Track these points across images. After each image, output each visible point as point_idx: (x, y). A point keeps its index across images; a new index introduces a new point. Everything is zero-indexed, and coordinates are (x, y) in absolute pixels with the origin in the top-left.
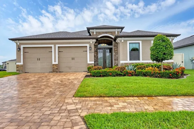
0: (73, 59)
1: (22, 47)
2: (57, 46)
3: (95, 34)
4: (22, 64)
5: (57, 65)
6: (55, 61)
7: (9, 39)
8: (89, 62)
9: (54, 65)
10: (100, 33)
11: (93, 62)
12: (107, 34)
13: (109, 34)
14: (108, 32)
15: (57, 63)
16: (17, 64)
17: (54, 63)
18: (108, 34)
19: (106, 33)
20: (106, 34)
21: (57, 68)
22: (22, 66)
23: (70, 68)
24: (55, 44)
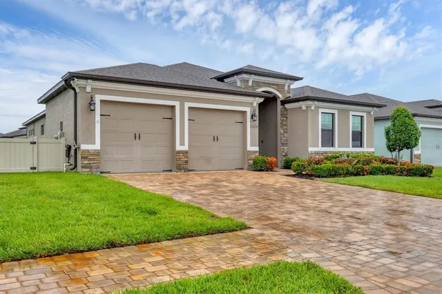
0: (216, 139)
1: (98, 98)
2: (187, 105)
3: (250, 84)
4: (99, 148)
5: (187, 152)
6: (182, 144)
8: (250, 148)
9: (179, 152)
10: (258, 84)
11: (257, 149)
12: (270, 87)
13: (274, 88)
14: (273, 84)
15: (186, 148)
17: (179, 148)
18: (272, 88)
21: (186, 162)
22: (97, 153)
23: (208, 160)
24: (182, 99)
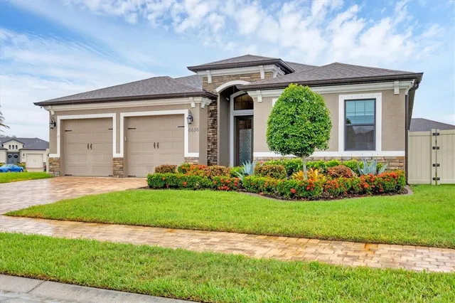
0: (157, 145)
2: (123, 115)
4: (59, 156)
5: (121, 159)
6: (118, 151)
7: (36, 104)
9: (115, 159)
10: (222, 79)
12: (239, 79)
13: (244, 80)
14: (242, 75)
15: (121, 155)
16: (51, 156)
17: (115, 155)
18: (242, 79)
19: (237, 77)
20: (237, 79)
21: (121, 168)
22: (58, 160)
24: (118, 111)
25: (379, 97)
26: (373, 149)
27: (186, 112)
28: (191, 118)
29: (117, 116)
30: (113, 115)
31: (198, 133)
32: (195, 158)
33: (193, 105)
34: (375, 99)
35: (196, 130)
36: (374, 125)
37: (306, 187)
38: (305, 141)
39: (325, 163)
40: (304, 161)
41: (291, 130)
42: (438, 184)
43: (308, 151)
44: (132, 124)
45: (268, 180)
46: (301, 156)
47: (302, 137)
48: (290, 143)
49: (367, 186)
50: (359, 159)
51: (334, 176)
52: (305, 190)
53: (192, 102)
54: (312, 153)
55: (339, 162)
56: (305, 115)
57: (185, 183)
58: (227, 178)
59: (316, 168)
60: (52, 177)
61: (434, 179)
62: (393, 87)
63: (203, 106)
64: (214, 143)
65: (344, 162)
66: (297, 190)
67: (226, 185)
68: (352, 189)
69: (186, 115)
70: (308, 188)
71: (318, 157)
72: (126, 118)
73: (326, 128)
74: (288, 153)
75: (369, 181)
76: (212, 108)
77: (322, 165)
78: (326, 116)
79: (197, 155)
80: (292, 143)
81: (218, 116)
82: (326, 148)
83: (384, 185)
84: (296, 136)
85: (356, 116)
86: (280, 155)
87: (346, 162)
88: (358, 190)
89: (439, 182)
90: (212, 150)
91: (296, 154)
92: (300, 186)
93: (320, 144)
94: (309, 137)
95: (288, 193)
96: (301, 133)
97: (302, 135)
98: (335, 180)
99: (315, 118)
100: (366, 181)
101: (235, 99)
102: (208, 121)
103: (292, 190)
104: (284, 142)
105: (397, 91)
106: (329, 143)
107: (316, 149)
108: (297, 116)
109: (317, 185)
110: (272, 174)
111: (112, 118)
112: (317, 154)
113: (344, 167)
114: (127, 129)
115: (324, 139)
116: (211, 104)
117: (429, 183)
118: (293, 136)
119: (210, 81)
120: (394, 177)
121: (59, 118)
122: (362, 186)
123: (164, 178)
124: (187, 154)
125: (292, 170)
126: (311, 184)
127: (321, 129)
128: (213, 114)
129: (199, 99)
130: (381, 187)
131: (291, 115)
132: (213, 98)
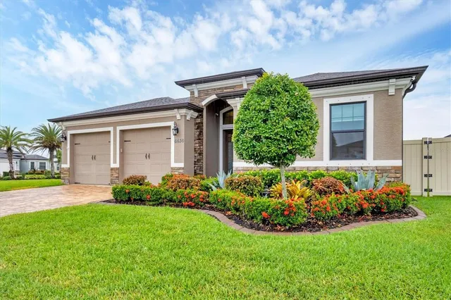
0: (148, 156)
2: (119, 128)
4: (69, 167)
5: (117, 169)
6: (115, 162)
7: (49, 120)
9: (112, 169)
15: (117, 165)
17: (113, 165)
21: (117, 177)
24: (115, 124)
25: (370, 99)
26: (364, 158)
27: (171, 124)
28: (177, 130)
29: (114, 130)
30: (111, 129)
31: (183, 144)
32: (180, 168)
33: (178, 117)
34: (365, 102)
35: (181, 141)
36: (364, 131)
37: (284, 210)
38: (282, 145)
39: (309, 174)
40: (283, 172)
41: (263, 131)
42: (431, 196)
43: (288, 159)
44: (128, 137)
45: (236, 197)
46: (278, 165)
47: (279, 140)
48: (262, 147)
49: (366, 206)
50: (347, 169)
51: (321, 192)
52: (282, 215)
53: (178, 114)
54: (293, 161)
55: (325, 173)
56: (283, 110)
57: (149, 197)
58: (194, 192)
59: (298, 180)
60: (63, 184)
61: (425, 190)
62: (388, 87)
63: (188, 118)
64: (201, 154)
65: (331, 173)
66: (271, 215)
67: (191, 201)
68: (347, 210)
69: (172, 127)
70: (286, 213)
71: (301, 168)
72: (122, 132)
73: (311, 128)
74: (261, 161)
75: (369, 199)
76: (199, 121)
77: (305, 176)
78: (312, 112)
79: (182, 165)
80: (265, 148)
81: (204, 128)
82: (311, 155)
83: (388, 203)
84: (270, 138)
85: (342, 122)
86: (252, 165)
87: (334, 173)
88: (355, 210)
89: (431, 194)
90: (199, 161)
91: (273, 164)
92: (275, 210)
93: (303, 150)
94: (288, 140)
95: (259, 218)
96: (277, 134)
97: (278, 137)
98: (324, 199)
99: (297, 114)
100: (365, 199)
101: (224, 114)
102: (195, 133)
103: (263, 213)
104: (254, 147)
105: (392, 91)
106: (316, 149)
107: (298, 156)
108: (272, 112)
109: (299, 208)
110: (245, 188)
111: (109, 132)
112: (300, 163)
113: (332, 179)
114: (123, 142)
115: (310, 142)
116: (197, 117)
117: (420, 194)
118: (267, 138)
119: (196, 94)
120: (401, 193)
121: (69, 132)
122: (361, 205)
123: (127, 191)
124: (174, 165)
125: (271, 181)
126: (290, 206)
127: (305, 128)
128: (199, 126)
129: (183, 111)
130: (384, 206)
131: (263, 110)
132: (199, 110)
